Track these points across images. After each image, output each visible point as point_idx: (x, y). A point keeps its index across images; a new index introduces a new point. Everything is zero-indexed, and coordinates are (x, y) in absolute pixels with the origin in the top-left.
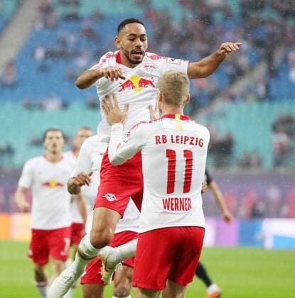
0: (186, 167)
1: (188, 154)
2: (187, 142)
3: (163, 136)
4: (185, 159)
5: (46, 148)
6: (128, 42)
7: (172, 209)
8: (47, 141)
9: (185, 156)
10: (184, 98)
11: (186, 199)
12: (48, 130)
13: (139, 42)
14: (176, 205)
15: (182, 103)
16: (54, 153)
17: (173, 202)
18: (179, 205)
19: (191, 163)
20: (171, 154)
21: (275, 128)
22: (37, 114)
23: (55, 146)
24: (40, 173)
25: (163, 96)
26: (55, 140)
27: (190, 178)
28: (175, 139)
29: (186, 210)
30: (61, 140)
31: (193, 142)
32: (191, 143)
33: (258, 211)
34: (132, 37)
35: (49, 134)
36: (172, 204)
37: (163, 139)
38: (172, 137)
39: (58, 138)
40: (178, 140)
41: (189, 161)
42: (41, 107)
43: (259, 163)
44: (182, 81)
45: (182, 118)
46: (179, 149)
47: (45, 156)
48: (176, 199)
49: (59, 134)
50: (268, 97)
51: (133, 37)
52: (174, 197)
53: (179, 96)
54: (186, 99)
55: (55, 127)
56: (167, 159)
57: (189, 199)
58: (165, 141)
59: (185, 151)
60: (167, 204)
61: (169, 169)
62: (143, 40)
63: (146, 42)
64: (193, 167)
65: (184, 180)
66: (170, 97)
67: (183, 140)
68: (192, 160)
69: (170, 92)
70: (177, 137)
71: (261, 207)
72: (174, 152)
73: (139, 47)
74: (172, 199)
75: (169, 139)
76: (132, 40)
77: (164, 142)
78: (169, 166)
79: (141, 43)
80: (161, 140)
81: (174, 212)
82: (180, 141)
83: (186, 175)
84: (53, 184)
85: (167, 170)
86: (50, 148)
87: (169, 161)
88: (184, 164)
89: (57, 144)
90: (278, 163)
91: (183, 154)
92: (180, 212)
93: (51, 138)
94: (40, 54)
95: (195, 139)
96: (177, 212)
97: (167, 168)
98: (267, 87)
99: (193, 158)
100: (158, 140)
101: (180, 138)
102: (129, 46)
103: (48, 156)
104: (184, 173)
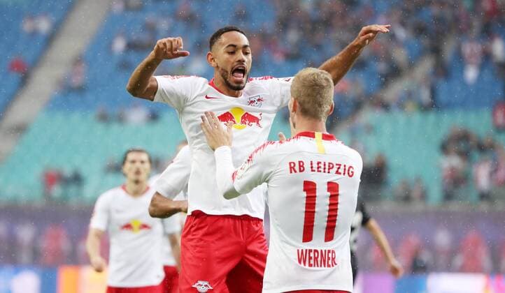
0: (330, 205)
1: (332, 187)
2: (331, 171)
3: (300, 162)
4: (329, 194)
5: (125, 175)
6: (226, 56)
7: (310, 265)
8: (128, 166)
9: (329, 190)
10: (327, 108)
11: (329, 251)
12: (129, 152)
13: (240, 55)
14: (316, 259)
15: (324, 114)
16: (137, 182)
17: (312, 255)
18: (319, 259)
19: (337, 200)
20: (310, 187)
21: (444, 148)
22: (115, 128)
23: (138, 172)
24: (118, 211)
25: (297, 104)
26: (138, 165)
27: (335, 221)
28: (315, 166)
29: (329, 266)
30: (147, 165)
31: (340, 171)
32: (337, 172)
33: (422, 262)
34: (231, 49)
35: (131, 157)
36: (310, 258)
37: (300, 166)
38: (312, 164)
39: (142, 162)
40: (319, 167)
41: (334, 197)
42: (121, 119)
43: (424, 196)
44: (325, 84)
45: (325, 137)
46: (321, 181)
47: (124, 188)
48: (316, 251)
49: (144, 157)
50: (434, 105)
51: (233, 50)
52: (313, 248)
53: (320, 105)
54: (329, 108)
55: (138, 147)
56: (305, 194)
57: (333, 252)
58: (302, 169)
59: (329, 183)
60: (303, 258)
61: (306, 208)
62: (246, 54)
63: (250, 56)
64: (339, 206)
65: (326, 224)
66: (307, 106)
67: (327, 167)
68: (338, 195)
69: (307, 100)
70: (319, 163)
71: (426, 257)
72: (313, 184)
73: (241, 62)
74: (310, 251)
75: (307, 166)
76: (232, 53)
77: (300, 171)
78: (306, 204)
79: (244, 57)
80: (297, 168)
81: (312, 268)
82: (322, 169)
83: (329, 216)
84: (135, 225)
85: (304, 210)
86: (132, 176)
87: (307, 197)
88: (328, 202)
89: (142, 170)
90: (448, 196)
91: (326, 186)
92: (319, 268)
93: (133, 162)
94: (119, 45)
95: (342, 167)
96: (316, 268)
97: (304, 206)
98: (433, 92)
99: (340, 192)
100: (292, 169)
101: (322, 166)
102: (227, 61)
103: (127, 188)
104: (327, 214)
